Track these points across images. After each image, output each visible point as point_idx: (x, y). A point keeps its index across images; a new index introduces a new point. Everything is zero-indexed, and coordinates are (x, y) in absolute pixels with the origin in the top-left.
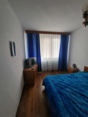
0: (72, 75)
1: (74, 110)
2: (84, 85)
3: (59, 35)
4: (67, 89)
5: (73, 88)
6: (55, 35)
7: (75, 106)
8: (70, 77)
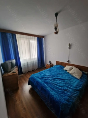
0: (50, 69)
1: (57, 88)
2: (58, 73)
3: (35, 37)
4: (50, 79)
5: (53, 77)
6: (31, 37)
7: (57, 86)
8: (49, 71)
